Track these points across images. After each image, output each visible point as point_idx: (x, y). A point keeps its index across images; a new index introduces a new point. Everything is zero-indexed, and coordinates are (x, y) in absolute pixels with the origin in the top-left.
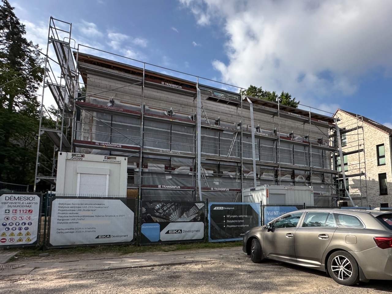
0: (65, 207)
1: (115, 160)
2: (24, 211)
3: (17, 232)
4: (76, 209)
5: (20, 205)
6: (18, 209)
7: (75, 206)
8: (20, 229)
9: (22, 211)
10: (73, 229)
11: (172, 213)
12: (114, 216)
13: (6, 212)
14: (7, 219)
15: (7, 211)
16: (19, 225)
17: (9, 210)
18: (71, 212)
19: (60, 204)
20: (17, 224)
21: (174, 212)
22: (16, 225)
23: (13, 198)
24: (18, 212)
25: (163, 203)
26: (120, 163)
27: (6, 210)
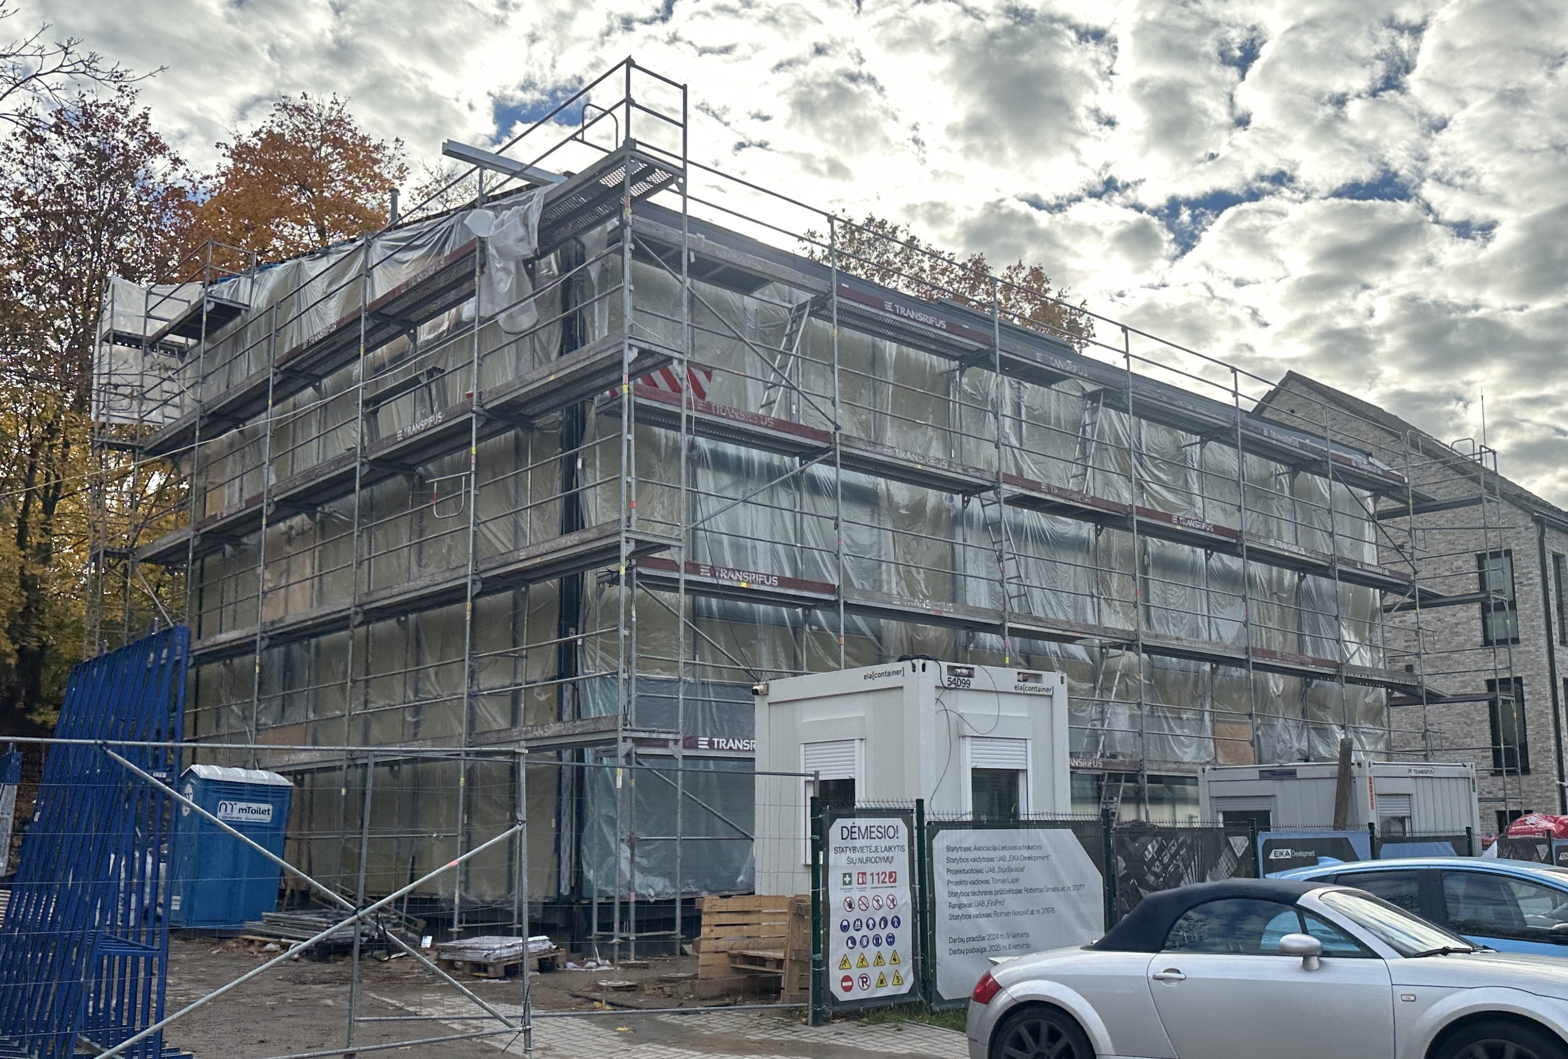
0: (961, 860)
1: (1038, 685)
2: (882, 878)
3: (871, 952)
4: (984, 865)
5: (870, 855)
6: (869, 868)
7: (982, 854)
8: (877, 940)
9: (876, 877)
10: (983, 939)
11: (1182, 875)
12: (1063, 889)
13: (845, 883)
14: (850, 905)
15: (847, 879)
16: (874, 925)
17: (850, 875)
18: (973, 877)
19: (949, 849)
20: (871, 922)
21: (1186, 869)
22: (868, 926)
23: (856, 830)
24: (869, 878)
25: (1159, 839)
26: (1051, 697)
27: (845, 875)
